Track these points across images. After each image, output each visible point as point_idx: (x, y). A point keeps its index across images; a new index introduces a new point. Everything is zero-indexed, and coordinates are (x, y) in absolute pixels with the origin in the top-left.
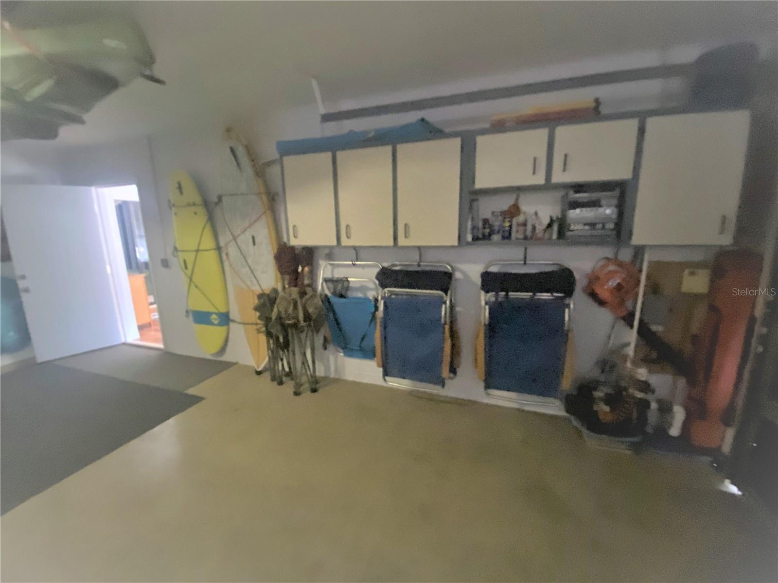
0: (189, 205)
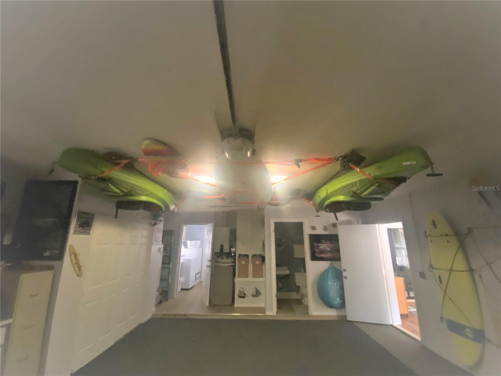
0: (442, 235)
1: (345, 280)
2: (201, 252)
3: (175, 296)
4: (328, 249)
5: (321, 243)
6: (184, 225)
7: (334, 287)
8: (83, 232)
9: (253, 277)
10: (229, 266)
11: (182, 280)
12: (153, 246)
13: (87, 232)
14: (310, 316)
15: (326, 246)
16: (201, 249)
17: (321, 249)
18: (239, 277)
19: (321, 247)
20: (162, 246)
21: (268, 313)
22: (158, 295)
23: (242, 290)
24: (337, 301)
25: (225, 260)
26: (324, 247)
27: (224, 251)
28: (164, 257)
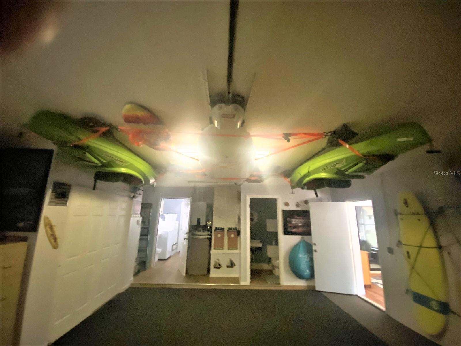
0: (413, 214)
1: (314, 253)
2: (177, 224)
3: (152, 266)
4: (300, 224)
5: (294, 218)
6: (162, 199)
7: (304, 260)
8: (60, 203)
9: (229, 249)
10: (205, 239)
11: (159, 251)
12: (131, 218)
13: (63, 203)
14: (280, 286)
15: (299, 221)
16: (178, 222)
17: (294, 224)
18: (215, 249)
19: (294, 223)
20: (140, 219)
21: (242, 283)
22: (136, 266)
23: (217, 261)
24: (307, 272)
25: (201, 233)
26: (297, 222)
27: (201, 224)
28: (143, 229)
